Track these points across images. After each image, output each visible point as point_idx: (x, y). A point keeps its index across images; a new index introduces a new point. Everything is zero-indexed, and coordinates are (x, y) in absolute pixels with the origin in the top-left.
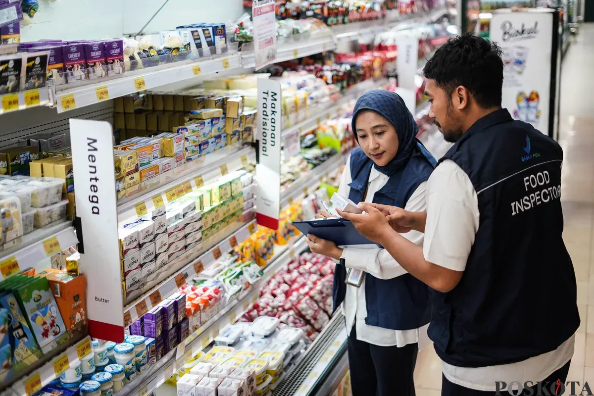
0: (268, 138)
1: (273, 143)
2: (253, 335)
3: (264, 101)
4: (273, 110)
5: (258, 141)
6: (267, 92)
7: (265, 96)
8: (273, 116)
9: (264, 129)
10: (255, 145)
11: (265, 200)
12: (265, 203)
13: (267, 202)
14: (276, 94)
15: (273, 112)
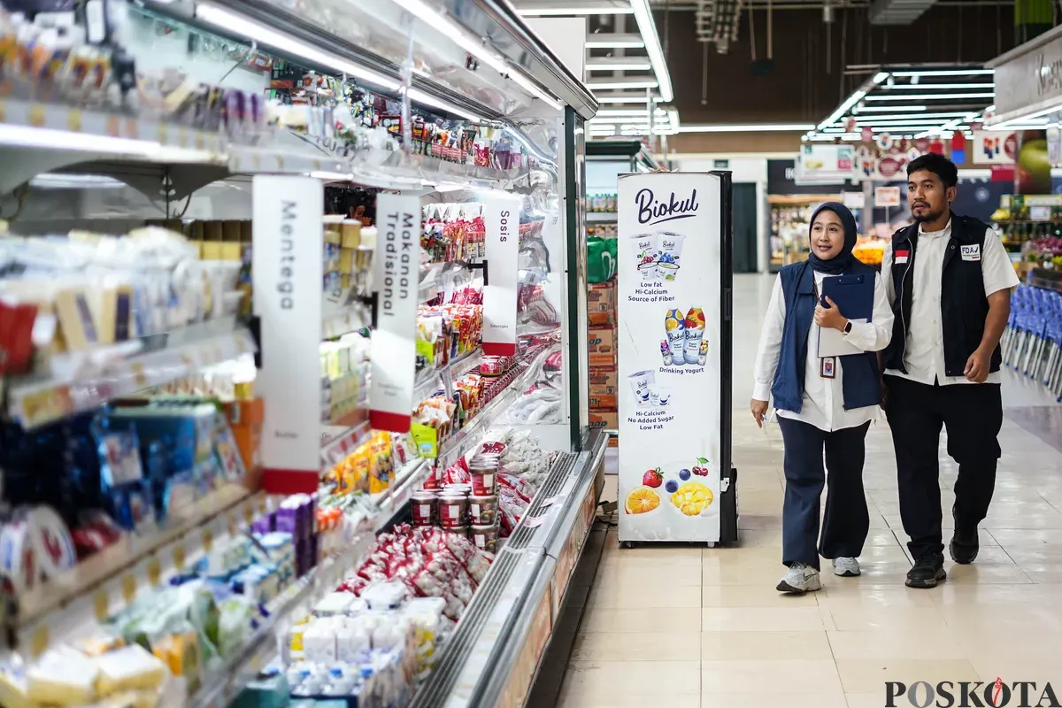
0: (396, 287)
1: (403, 294)
2: (369, 607)
3: (390, 229)
4: (407, 241)
5: (375, 295)
6: (394, 214)
7: (392, 221)
8: (405, 251)
9: (388, 273)
10: (371, 301)
11: (387, 386)
12: (386, 393)
13: (390, 390)
14: (411, 217)
15: (406, 245)
